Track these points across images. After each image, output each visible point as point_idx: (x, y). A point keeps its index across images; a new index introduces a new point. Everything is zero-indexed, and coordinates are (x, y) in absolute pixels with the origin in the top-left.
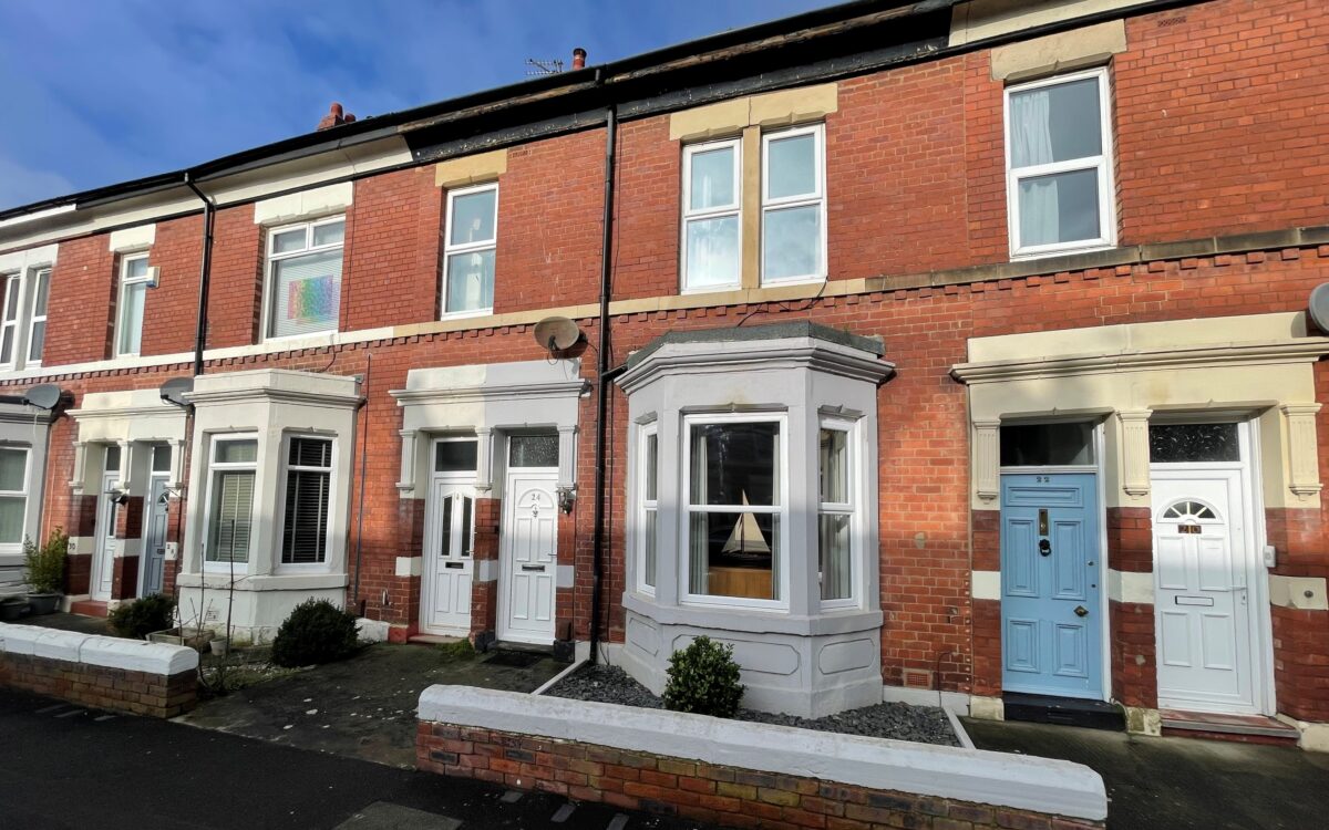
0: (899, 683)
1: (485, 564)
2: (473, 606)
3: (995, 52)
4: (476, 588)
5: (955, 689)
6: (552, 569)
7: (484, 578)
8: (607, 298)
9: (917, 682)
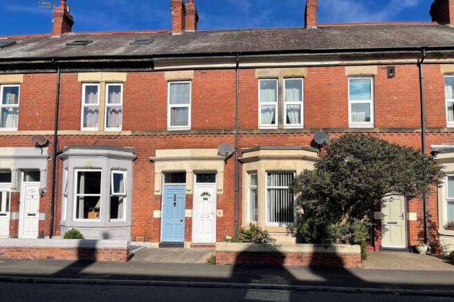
0: (135, 241)
1: (14, 214)
2: (10, 227)
3: (165, 72)
4: (11, 221)
5: (149, 241)
6: (38, 215)
7: (14, 218)
8: (57, 129)
9: (140, 240)
